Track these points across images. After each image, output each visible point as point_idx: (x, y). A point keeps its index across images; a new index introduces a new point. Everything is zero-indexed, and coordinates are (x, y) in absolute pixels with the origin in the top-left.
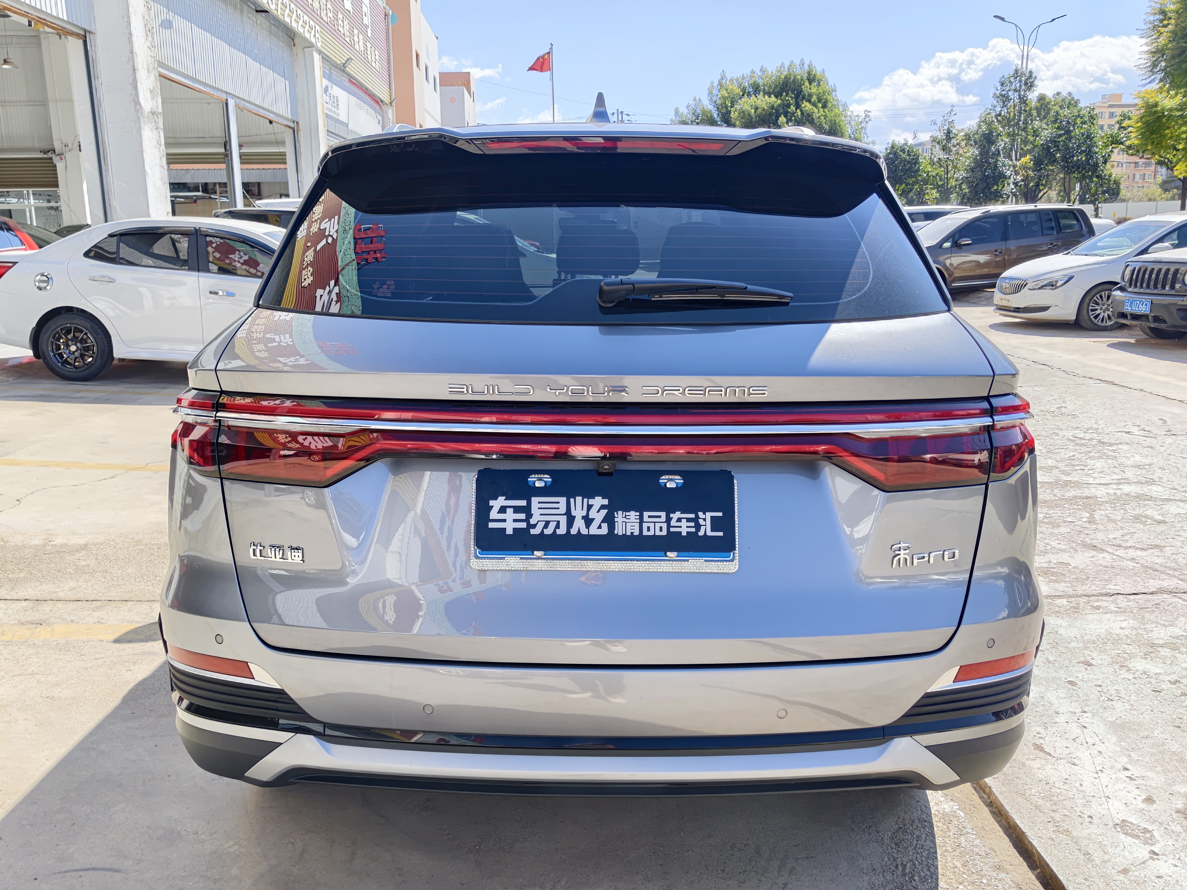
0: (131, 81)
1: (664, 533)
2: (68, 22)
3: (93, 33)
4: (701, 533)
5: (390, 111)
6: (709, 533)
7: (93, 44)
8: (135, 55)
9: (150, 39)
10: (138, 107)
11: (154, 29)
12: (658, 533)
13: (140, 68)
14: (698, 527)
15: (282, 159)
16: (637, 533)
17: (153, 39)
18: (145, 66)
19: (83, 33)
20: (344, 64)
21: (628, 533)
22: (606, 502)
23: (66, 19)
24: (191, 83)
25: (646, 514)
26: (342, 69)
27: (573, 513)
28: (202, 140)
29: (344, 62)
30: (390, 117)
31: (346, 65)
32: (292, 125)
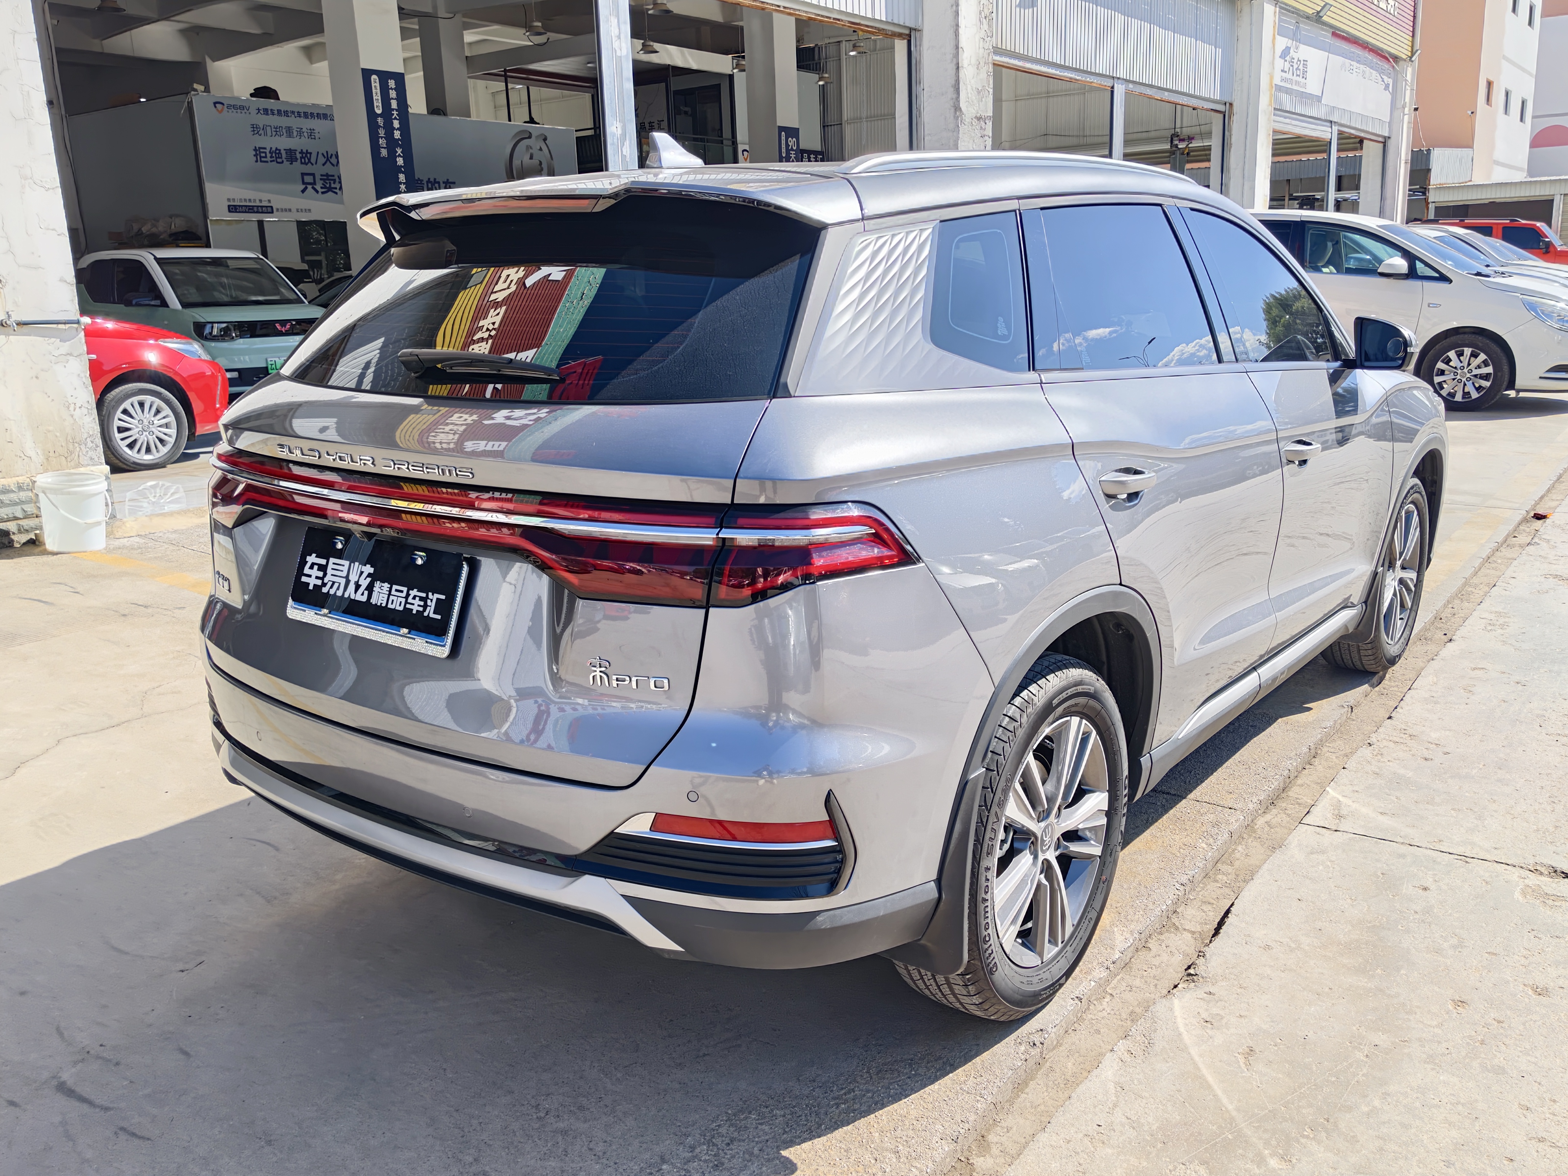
0: (953, 82)
1: (401, 608)
2: (887, 22)
3: (919, 31)
4: (426, 614)
5: (1410, 70)
6: (432, 615)
7: (918, 43)
8: (960, 50)
9: (985, 27)
10: (958, 113)
11: (994, 15)
12: (398, 608)
13: (965, 65)
14: (425, 606)
15: (1206, 155)
16: (384, 605)
17: (990, 26)
18: (973, 61)
19: (907, 32)
20: (1318, 12)
21: (379, 604)
22: (372, 570)
23: (884, 19)
24: (1058, 72)
25: (395, 587)
26: (1317, 18)
27: (350, 578)
28: (1144, 135)
29: (1319, 9)
30: (1409, 77)
31: (1321, 14)
32: (1221, 108)
